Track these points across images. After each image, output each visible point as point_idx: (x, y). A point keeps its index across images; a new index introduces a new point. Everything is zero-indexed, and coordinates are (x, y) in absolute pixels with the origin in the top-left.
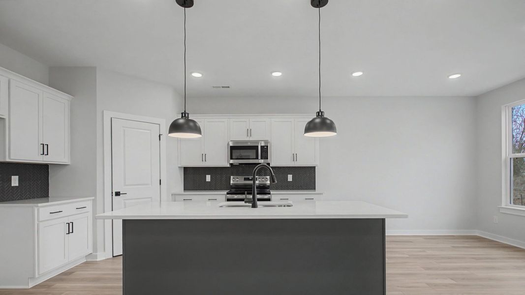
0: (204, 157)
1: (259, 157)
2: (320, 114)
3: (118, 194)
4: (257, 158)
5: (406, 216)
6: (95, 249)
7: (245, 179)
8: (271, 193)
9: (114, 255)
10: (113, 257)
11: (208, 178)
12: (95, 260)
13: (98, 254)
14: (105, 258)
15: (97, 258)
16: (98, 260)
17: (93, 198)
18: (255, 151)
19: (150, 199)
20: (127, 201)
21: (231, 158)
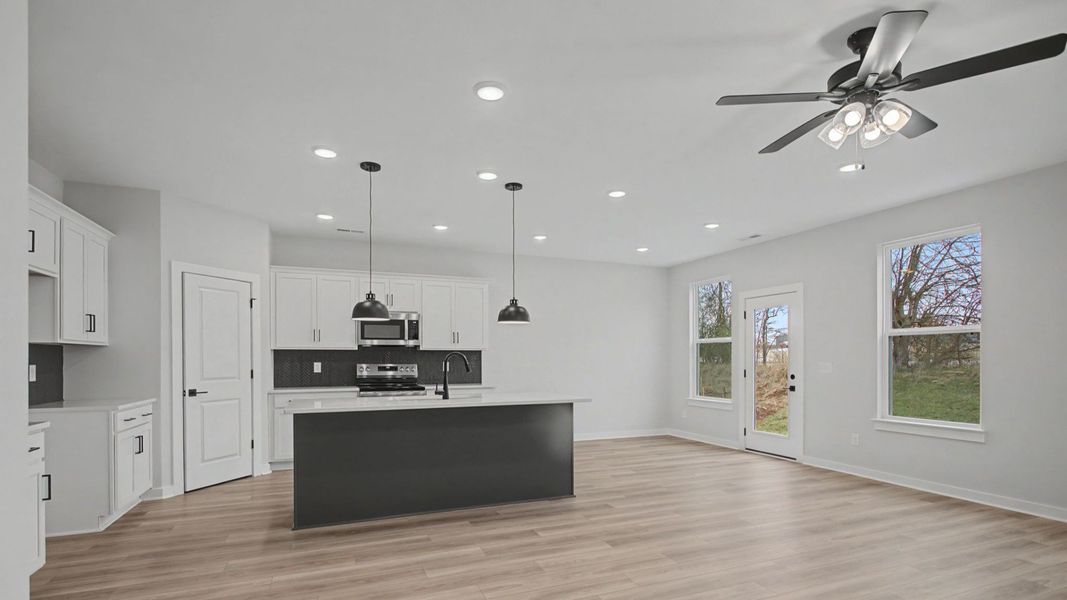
0: (316, 335)
1: (406, 337)
2: (514, 302)
3: (193, 393)
4: (402, 338)
5: (590, 400)
6: (157, 480)
7: (380, 369)
8: (427, 387)
9: (188, 490)
10: (186, 492)
11: (317, 367)
12: (159, 498)
13: (163, 488)
14: (172, 495)
15: (161, 495)
16: (164, 497)
17: (154, 400)
18: (398, 327)
19: (237, 401)
20: (204, 404)
21: (363, 338)
